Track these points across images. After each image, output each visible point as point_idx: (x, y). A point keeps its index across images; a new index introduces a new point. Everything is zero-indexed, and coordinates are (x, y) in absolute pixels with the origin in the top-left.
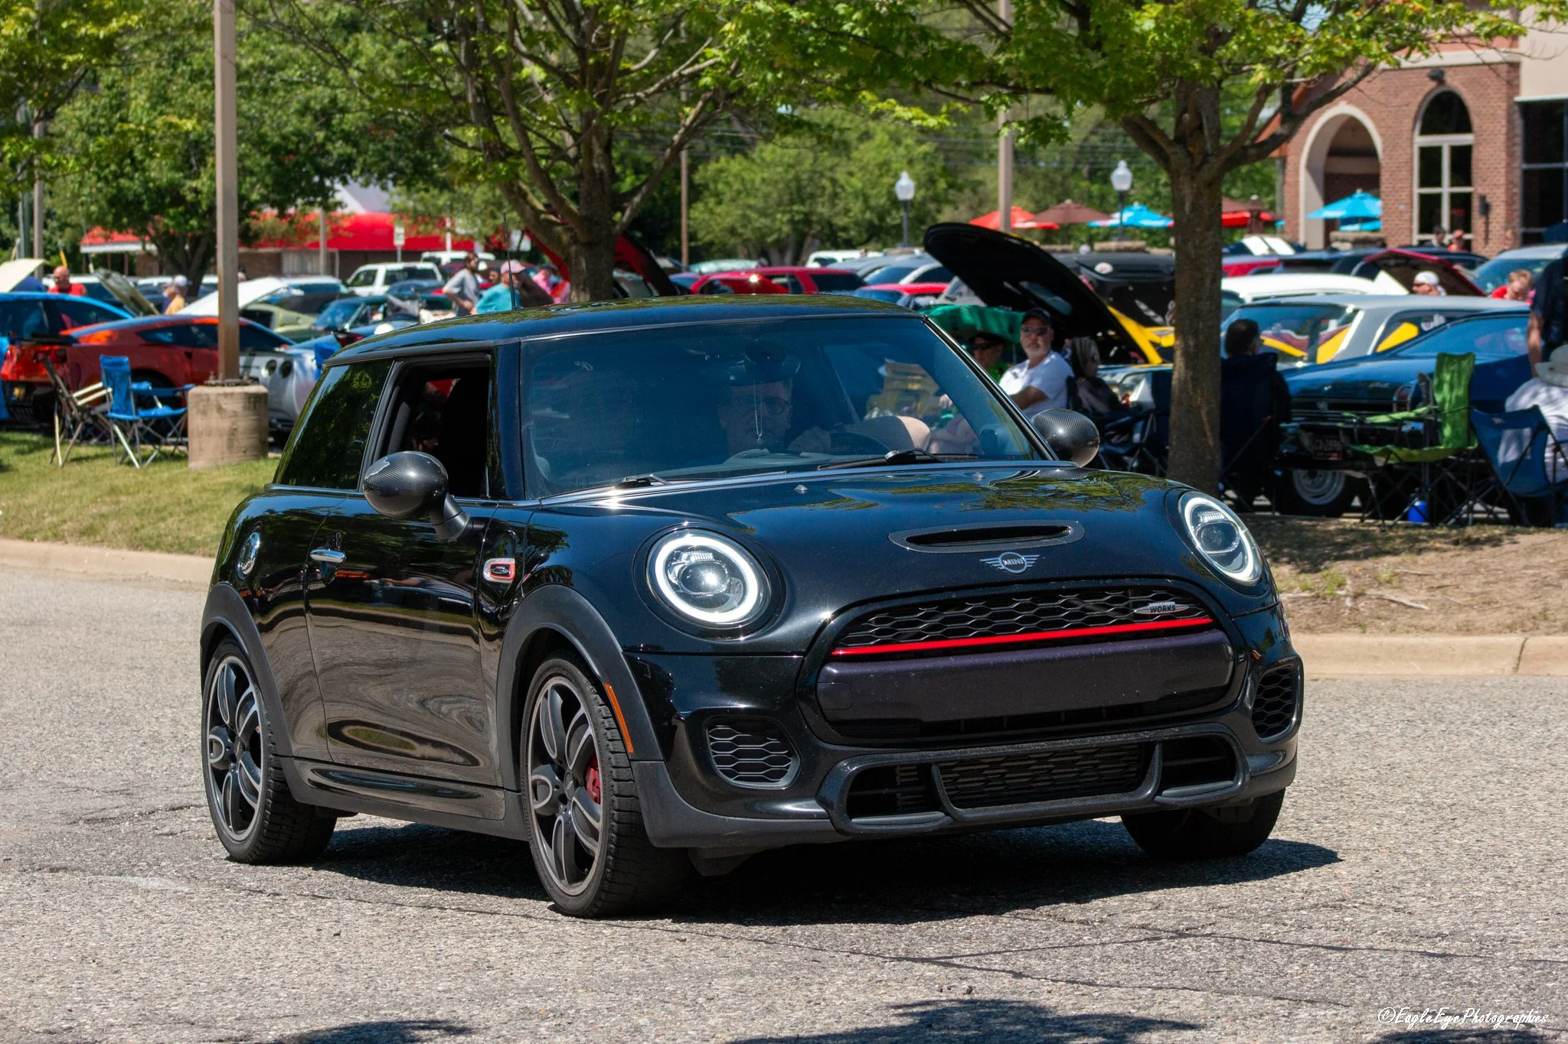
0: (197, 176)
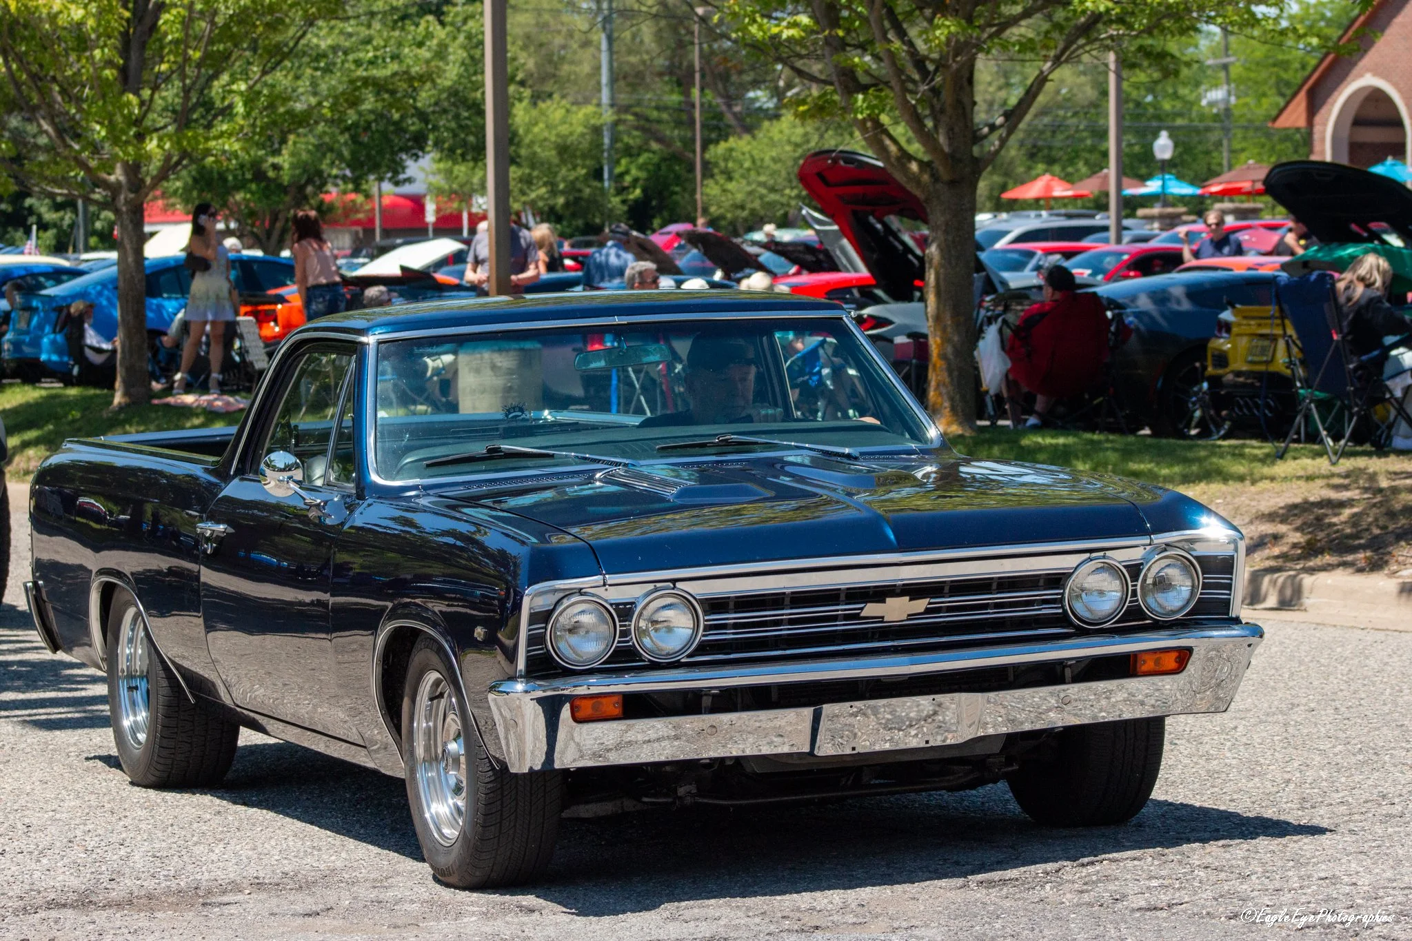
0: (277, 153)
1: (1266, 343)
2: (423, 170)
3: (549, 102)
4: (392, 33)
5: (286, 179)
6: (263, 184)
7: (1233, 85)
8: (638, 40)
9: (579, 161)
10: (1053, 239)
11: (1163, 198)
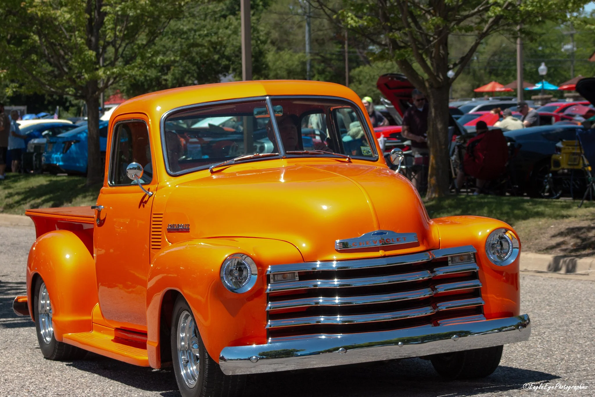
0: (166, 74)
1: (576, 157)
3: (283, 52)
4: (214, 23)
7: (575, 43)
8: (322, 25)
11: (542, 91)
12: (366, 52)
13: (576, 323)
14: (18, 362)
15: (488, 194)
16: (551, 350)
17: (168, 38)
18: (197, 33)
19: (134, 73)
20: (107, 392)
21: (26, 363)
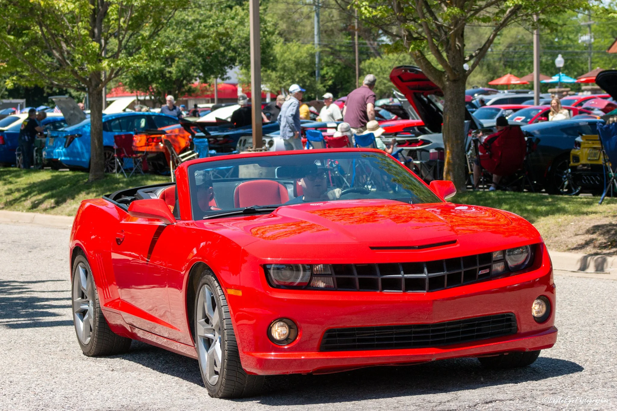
0: (171, 66)
1: (597, 151)
2: (236, 73)
3: (291, 43)
4: (220, 14)
5: (174, 78)
6: (164, 80)
7: (593, 34)
8: (331, 16)
9: (304, 69)
10: (510, 103)
11: (560, 84)
12: (376, 43)
13: (599, 323)
14: (23, 363)
15: (505, 190)
16: (574, 351)
17: (173, 29)
18: (203, 24)
19: (138, 65)
20: (116, 395)
21: (32, 365)
